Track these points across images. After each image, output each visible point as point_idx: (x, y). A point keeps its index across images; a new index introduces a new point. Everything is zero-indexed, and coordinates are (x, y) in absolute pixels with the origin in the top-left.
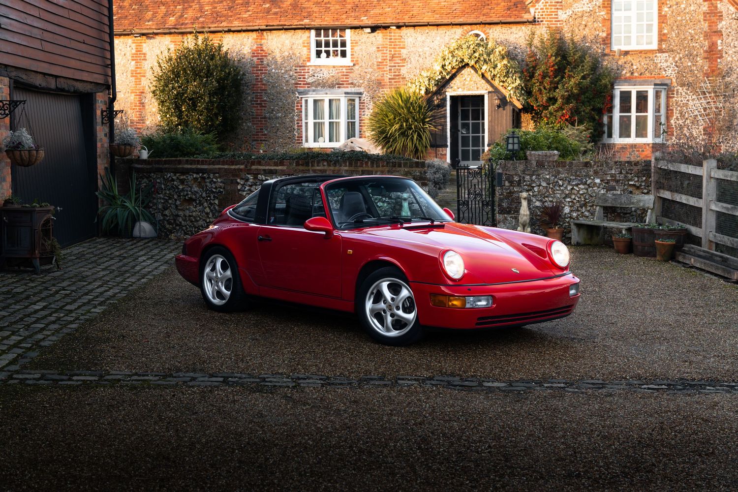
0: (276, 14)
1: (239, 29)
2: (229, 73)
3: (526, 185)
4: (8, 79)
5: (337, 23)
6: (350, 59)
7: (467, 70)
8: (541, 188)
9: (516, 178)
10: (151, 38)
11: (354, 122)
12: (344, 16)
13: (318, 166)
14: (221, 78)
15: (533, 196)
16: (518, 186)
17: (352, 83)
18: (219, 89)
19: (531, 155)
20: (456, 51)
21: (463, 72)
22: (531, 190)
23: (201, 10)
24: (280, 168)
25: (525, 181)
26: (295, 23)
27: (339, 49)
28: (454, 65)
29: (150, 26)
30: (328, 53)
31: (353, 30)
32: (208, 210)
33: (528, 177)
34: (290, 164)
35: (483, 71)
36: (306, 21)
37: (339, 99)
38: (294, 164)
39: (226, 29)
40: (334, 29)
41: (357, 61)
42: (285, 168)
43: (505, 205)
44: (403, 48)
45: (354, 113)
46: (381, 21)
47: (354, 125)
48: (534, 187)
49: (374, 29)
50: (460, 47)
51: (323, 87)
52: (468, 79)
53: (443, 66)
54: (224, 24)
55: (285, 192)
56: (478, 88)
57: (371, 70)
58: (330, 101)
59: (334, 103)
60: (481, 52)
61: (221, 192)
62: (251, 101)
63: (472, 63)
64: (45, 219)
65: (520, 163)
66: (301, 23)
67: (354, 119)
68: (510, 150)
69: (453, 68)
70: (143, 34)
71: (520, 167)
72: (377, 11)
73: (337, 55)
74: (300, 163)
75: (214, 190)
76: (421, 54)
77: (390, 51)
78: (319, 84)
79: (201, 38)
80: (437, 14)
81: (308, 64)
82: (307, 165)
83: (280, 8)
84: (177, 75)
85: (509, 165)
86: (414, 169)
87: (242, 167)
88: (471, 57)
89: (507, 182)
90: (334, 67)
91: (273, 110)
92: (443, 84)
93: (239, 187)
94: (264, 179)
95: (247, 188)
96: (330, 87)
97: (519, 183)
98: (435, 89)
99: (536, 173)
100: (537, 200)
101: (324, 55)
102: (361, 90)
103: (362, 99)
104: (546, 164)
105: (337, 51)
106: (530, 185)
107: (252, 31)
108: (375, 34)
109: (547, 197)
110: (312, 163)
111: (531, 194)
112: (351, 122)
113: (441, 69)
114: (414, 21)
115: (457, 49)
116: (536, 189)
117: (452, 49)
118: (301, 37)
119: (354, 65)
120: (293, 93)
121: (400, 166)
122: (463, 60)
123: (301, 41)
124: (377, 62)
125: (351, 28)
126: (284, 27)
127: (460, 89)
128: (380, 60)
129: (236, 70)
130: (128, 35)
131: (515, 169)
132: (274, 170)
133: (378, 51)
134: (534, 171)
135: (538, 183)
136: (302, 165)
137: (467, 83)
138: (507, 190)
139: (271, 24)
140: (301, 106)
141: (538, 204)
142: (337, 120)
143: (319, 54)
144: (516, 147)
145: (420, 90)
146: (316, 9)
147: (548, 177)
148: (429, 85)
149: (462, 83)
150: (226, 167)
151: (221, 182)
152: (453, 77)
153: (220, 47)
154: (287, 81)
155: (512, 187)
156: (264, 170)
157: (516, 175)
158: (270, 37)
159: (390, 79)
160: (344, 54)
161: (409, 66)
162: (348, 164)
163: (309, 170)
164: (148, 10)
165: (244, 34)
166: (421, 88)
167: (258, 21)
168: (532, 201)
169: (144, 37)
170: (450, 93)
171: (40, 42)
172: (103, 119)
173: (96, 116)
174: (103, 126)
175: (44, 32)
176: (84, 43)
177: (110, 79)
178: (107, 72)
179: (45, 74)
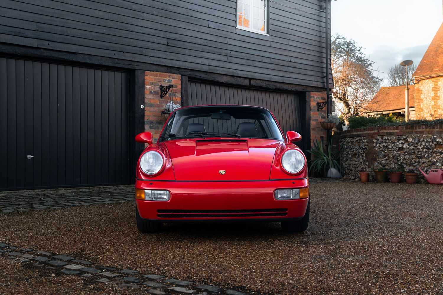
4: (180, 75)
13: (419, 129)
24: (396, 131)
32: (361, 160)
34: (402, 128)
38: (405, 128)
42: (398, 131)
55: (398, 146)
61: (366, 148)
74: (408, 127)
75: (363, 147)
82: (412, 129)
87: (376, 131)
93: (374, 145)
94: (387, 139)
95: (378, 145)
110: (415, 127)
132: (392, 132)
136: (409, 128)
150: (369, 132)
151: (367, 142)
156: (387, 133)
162: (439, 127)
163: (413, 132)
171: (226, 57)
172: (318, 108)
173: (310, 106)
174: (320, 112)
175: (231, 52)
176: (291, 62)
177: (326, 84)
178: (323, 80)
179: (233, 76)
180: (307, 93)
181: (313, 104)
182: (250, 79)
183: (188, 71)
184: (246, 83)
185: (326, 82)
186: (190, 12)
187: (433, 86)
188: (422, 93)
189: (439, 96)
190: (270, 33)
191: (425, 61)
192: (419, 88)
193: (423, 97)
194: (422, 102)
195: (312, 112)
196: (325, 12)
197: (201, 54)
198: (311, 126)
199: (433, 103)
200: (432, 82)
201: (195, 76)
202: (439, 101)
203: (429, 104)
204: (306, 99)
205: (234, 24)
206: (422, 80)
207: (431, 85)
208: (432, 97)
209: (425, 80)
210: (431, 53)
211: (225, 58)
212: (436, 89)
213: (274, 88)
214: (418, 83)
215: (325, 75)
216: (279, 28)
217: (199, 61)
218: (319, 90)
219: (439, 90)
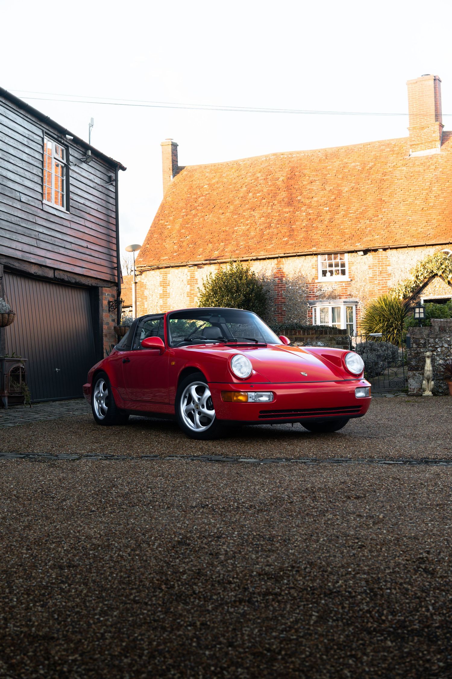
0: (292, 244)
1: (264, 257)
2: (253, 290)
3: (431, 347)
5: (337, 249)
6: (348, 276)
7: (437, 280)
8: (443, 348)
9: (422, 341)
10: (201, 268)
11: (352, 325)
12: (343, 244)
14: (247, 293)
15: (437, 355)
16: (424, 347)
17: (350, 295)
18: (246, 301)
19: (434, 322)
20: (427, 265)
21: (433, 281)
22: (435, 351)
23: (237, 245)
25: (429, 343)
26: (306, 250)
27: (340, 268)
28: (425, 275)
29: (200, 259)
30: (331, 272)
31: (350, 254)
33: (432, 340)
35: (449, 279)
36: (314, 249)
37: (340, 307)
39: (254, 258)
40: (336, 253)
41: (353, 277)
43: (413, 363)
44: (389, 265)
45: (352, 317)
46: (371, 247)
47: (352, 327)
48: (437, 348)
49: (366, 252)
50: (430, 261)
51: (328, 298)
52: (438, 286)
53: (417, 277)
54: (254, 254)
56: (446, 293)
57: (364, 284)
58: (333, 309)
59: (336, 310)
60: (447, 264)
62: (274, 311)
63: (440, 273)
64: (15, 366)
65: (425, 329)
66: (310, 250)
67: (352, 322)
68: (417, 319)
69: (425, 278)
70: (195, 265)
71: (426, 331)
72: (368, 238)
73: (338, 274)
76: (403, 269)
77: (379, 268)
78: (325, 296)
79: (235, 265)
80: (415, 238)
81: (316, 281)
83: (295, 240)
84: (216, 293)
85: (416, 331)
86: (337, 335)
88: (438, 269)
89: (414, 344)
90: (336, 283)
91: (290, 318)
92: (418, 290)
96: (333, 298)
97: (425, 345)
98: (411, 294)
99: (439, 336)
100: (441, 359)
101: (328, 274)
102: (357, 300)
103: (358, 307)
104: (447, 329)
105: (338, 270)
106: (433, 347)
107: (274, 258)
108: (367, 256)
109: (449, 356)
111: (435, 354)
112: (350, 325)
113: (415, 279)
114: (396, 245)
115: (428, 263)
116: (439, 350)
117: (424, 263)
118: (311, 260)
119: (351, 280)
120: (306, 304)
121: (326, 333)
122: (433, 271)
123: (310, 264)
124: (369, 277)
125: (349, 252)
126: (298, 254)
127: (432, 295)
128: (371, 276)
129: (260, 288)
130: (185, 266)
131: (421, 333)
133: (370, 269)
134: (437, 335)
135: (441, 345)
137: (437, 289)
138: (415, 351)
139: (288, 252)
140: (312, 314)
141: (441, 362)
142: (339, 323)
143: (324, 273)
144: (422, 316)
145: (399, 296)
146: (322, 240)
147: (449, 339)
148: (406, 291)
149: (433, 290)
152: (426, 285)
153: (247, 270)
154: (301, 295)
155: (418, 349)
157: (422, 338)
158: (287, 263)
159: (379, 290)
160: (343, 273)
161: (394, 279)
164: (199, 247)
165: (268, 261)
166: (400, 294)
167: (278, 251)
168: (436, 359)
169: (196, 267)
170: (423, 297)
171: (35, 240)
172: (109, 308)
173: (102, 305)
174: (110, 313)
175: (40, 234)
176: (87, 248)
177: (116, 278)
178: (114, 273)
179: (41, 266)
180: (100, 288)
181: (105, 303)
182: (55, 269)
183: (4, 257)
184: (50, 274)
185: (116, 274)
186: (5, 180)
187: (161, 280)
188: (146, 289)
189: (169, 293)
190: (70, 210)
191: (147, 246)
192: (142, 281)
193: (148, 293)
194: (146, 301)
195: (104, 313)
196: (114, 184)
197: (14, 237)
198: (104, 331)
199: (161, 302)
200: (159, 274)
201: (9, 265)
202: (168, 299)
203: (156, 303)
204: (99, 296)
205: (40, 198)
206: (146, 271)
207: (158, 278)
208: (160, 294)
209: (151, 271)
210: (155, 236)
211: (33, 242)
212: (164, 284)
213: (73, 281)
214: (141, 275)
215: (116, 265)
216: (78, 204)
217: (14, 245)
218: (110, 285)
219: (169, 285)
